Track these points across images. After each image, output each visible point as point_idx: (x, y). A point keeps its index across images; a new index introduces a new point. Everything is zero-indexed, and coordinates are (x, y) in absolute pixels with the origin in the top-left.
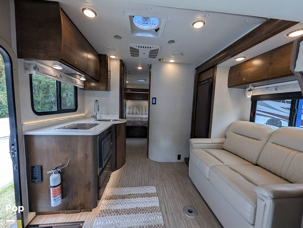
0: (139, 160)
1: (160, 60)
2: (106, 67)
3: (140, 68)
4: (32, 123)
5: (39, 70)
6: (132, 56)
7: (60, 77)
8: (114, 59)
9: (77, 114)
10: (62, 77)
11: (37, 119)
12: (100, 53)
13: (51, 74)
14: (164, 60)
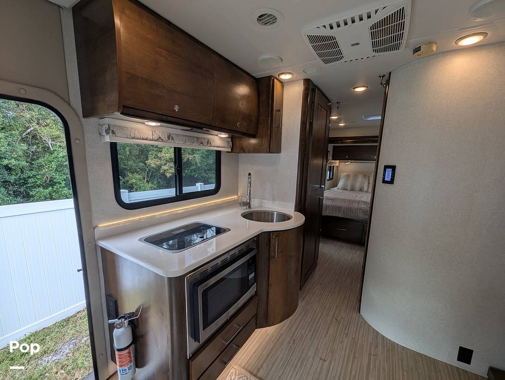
0: (334, 313)
1: (417, 50)
2: (269, 104)
3: (360, 89)
4: (114, 225)
5: (115, 134)
6: (326, 62)
7: (169, 139)
8: (289, 82)
9: (219, 197)
10: (173, 139)
11: (126, 216)
12: (258, 74)
13: (145, 137)
14: (434, 48)
